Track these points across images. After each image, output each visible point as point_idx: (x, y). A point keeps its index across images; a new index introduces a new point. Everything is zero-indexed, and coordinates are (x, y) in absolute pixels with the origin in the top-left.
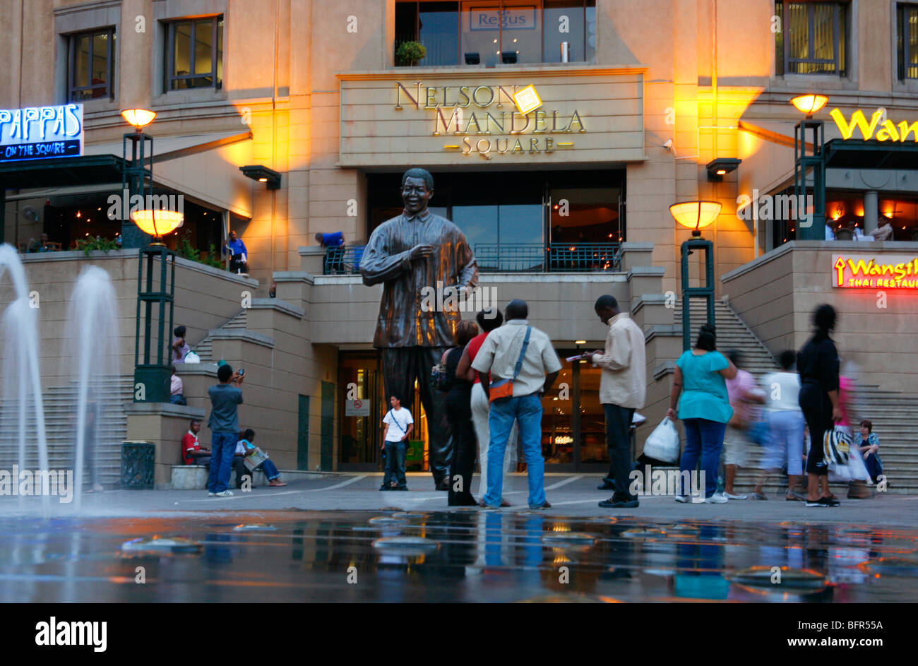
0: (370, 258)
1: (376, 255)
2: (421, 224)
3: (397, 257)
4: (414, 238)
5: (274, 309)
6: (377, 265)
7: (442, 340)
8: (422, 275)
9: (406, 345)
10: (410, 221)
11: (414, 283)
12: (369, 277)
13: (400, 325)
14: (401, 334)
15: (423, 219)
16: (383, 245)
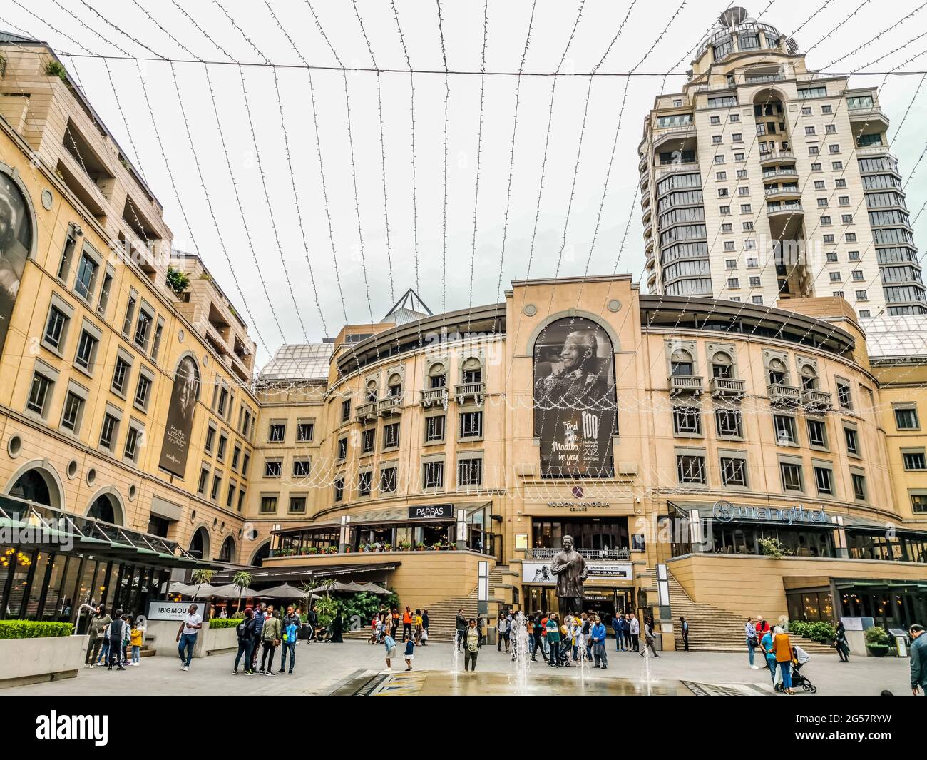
1: (557, 565)
2: (570, 554)
3: (563, 566)
4: (567, 559)
6: (556, 569)
8: (571, 572)
10: (566, 553)
12: (553, 572)
14: (565, 592)
16: (558, 561)
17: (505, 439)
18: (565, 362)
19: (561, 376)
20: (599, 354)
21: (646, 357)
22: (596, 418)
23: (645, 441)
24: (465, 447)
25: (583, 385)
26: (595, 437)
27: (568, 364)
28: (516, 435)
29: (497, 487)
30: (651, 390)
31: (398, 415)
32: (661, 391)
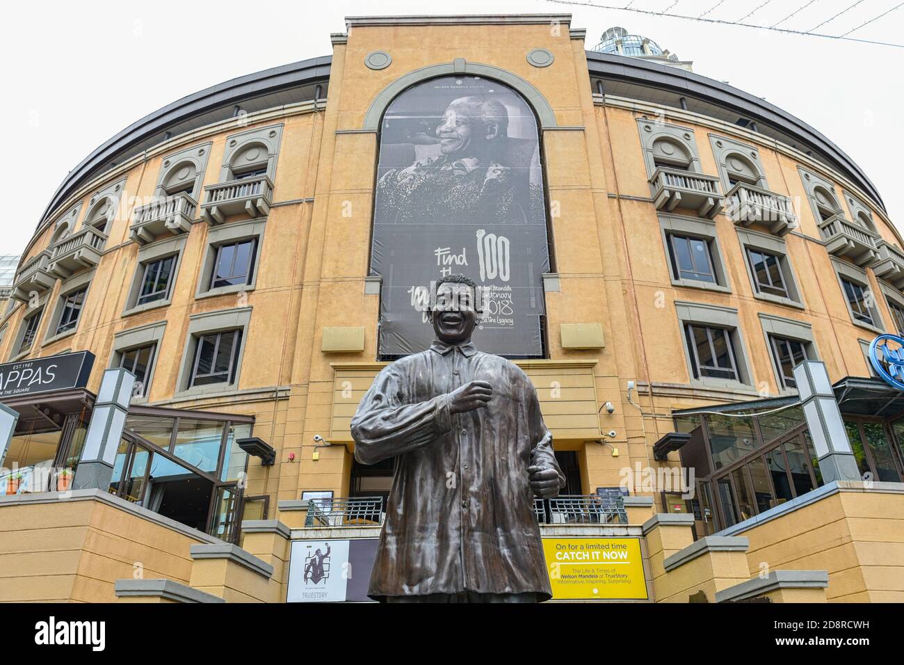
0: (372, 409)
1: (384, 402)
2: (466, 360)
3: (426, 406)
4: (453, 380)
5: (229, 559)
6: (385, 419)
7: (513, 580)
8: (471, 444)
9: (441, 589)
10: (444, 355)
11: (455, 458)
12: (369, 442)
13: (429, 546)
14: (432, 566)
15: (467, 353)
16: (397, 390)
17: (302, 285)
18: (444, 145)
19: (433, 167)
20: (512, 133)
21: (605, 141)
22: (507, 243)
23: (616, 288)
24: (210, 306)
25: (479, 182)
26: (506, 278)
27: (449, 148)
28: (327, 272)
29: (273, 384)
30: (620, 198)
31: (87, 267)
32: (638, 200)
